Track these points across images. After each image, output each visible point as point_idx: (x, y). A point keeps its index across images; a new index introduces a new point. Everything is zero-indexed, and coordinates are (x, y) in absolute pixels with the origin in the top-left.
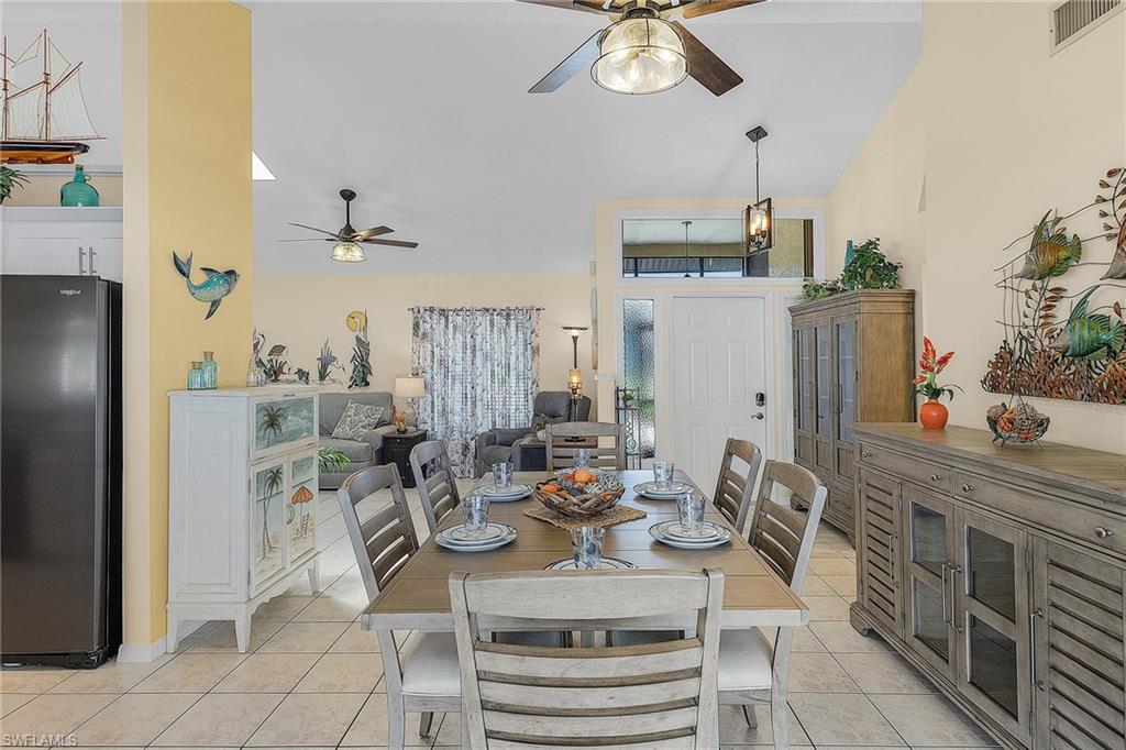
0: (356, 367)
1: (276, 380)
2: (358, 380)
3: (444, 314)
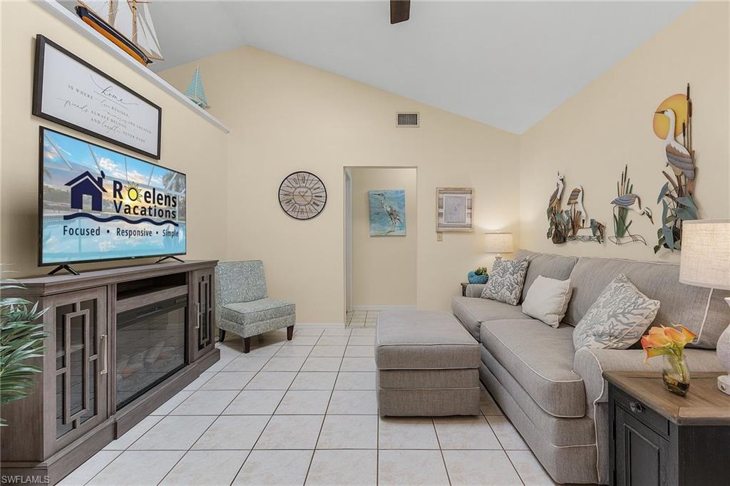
0: (667, 207)
1: (574, 237)
2: (668, 241)
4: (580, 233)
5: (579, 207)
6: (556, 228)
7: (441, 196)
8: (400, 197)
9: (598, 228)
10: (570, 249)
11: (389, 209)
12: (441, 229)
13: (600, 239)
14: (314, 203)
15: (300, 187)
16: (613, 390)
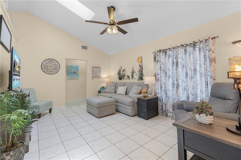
0: (139, 74)
1: (124, 79)
2: (140, 79)
3: (165, 51)
4: (125, 78)
5: (125, 73)
6: (120, 77)
7: (93, 68)
8: (77, 68)
9: (128, 77)
10: (123, 81)
11: (74, 71)
12: (93, 77)
13: (129, 79)
14: (55, 69)
15: (50, 64)
16: (139, 99)
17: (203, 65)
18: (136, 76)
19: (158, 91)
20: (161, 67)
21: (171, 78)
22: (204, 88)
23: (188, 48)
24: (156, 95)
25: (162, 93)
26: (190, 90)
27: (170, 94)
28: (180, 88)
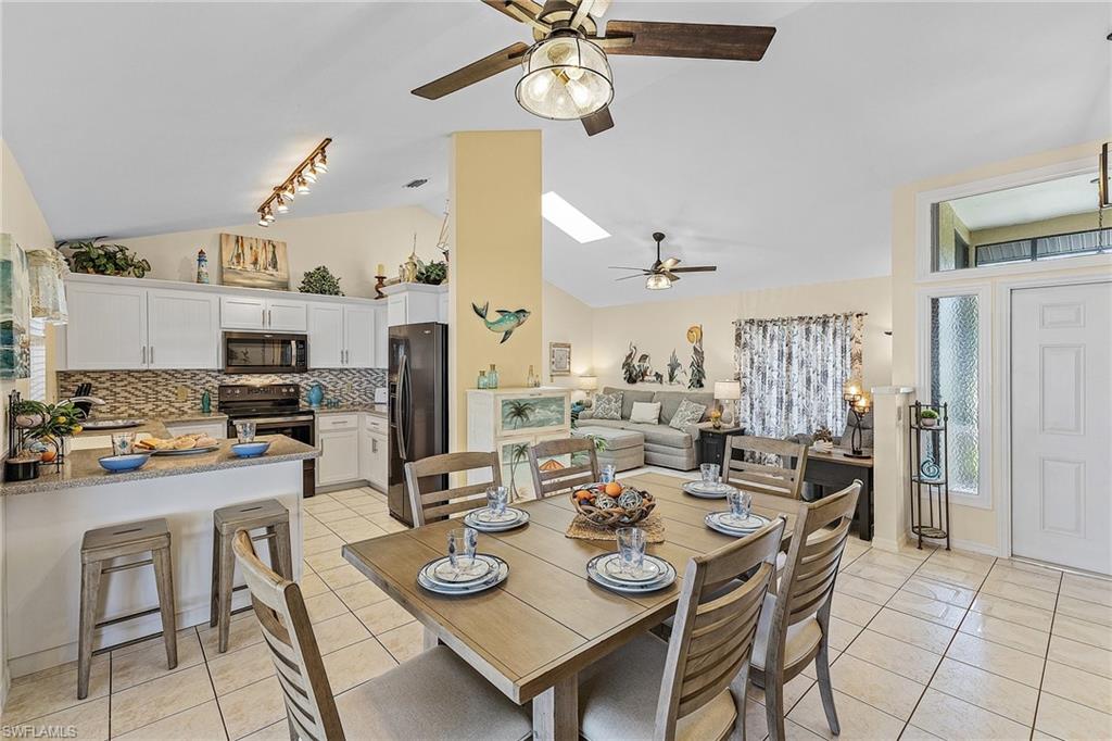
0: (693, 371)
1: (642, 380)
2: (695, 383)
3: (763, 324)
4: (646, 378)
5: (646, 365)
6: (630, 375)
7: (553, 349)
9: (658, 376)
10: (639, 386)
12: (553, 373)
13: (660, 382)
16: (702, 432)
17: (839, 365)
18: (684, 376)
19: (745, 415)
20: (752, 360)
21: (775, 387)
22: (839, 411)
23: (813, 327)
24: (737, 425)
25: (754, 420)
26: (815, 413)
27: (772, 422)
28: (795, 409)
